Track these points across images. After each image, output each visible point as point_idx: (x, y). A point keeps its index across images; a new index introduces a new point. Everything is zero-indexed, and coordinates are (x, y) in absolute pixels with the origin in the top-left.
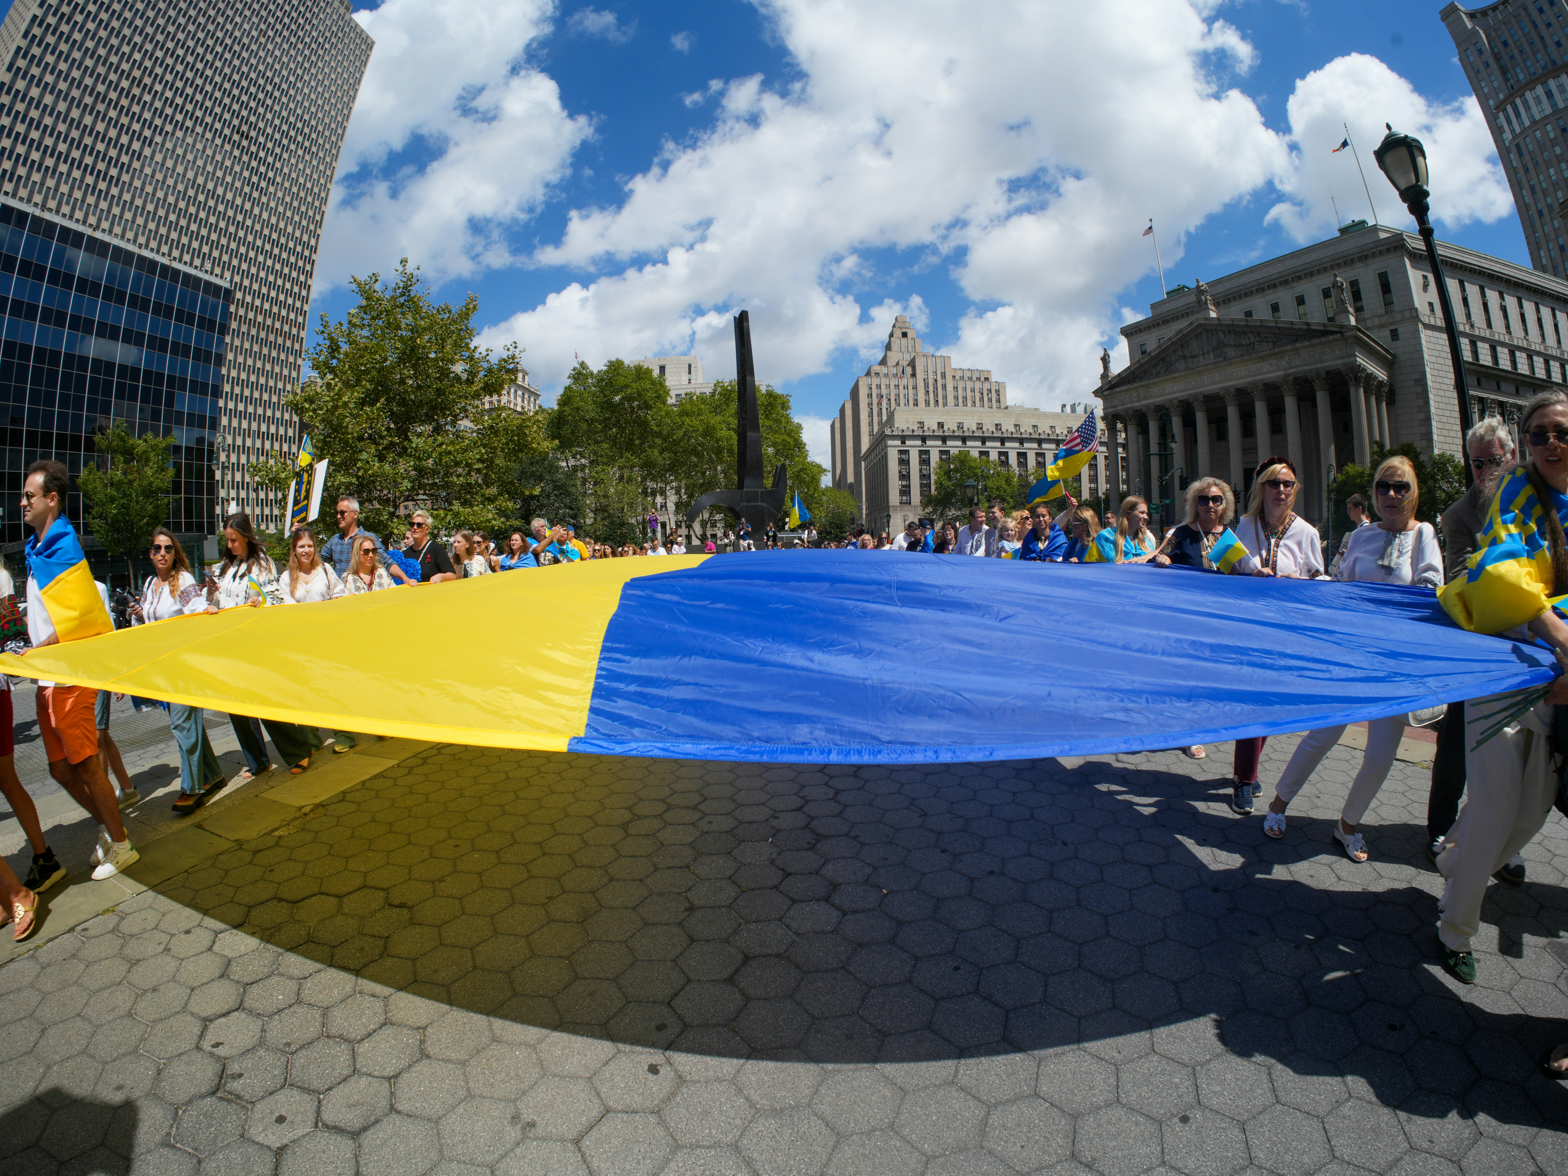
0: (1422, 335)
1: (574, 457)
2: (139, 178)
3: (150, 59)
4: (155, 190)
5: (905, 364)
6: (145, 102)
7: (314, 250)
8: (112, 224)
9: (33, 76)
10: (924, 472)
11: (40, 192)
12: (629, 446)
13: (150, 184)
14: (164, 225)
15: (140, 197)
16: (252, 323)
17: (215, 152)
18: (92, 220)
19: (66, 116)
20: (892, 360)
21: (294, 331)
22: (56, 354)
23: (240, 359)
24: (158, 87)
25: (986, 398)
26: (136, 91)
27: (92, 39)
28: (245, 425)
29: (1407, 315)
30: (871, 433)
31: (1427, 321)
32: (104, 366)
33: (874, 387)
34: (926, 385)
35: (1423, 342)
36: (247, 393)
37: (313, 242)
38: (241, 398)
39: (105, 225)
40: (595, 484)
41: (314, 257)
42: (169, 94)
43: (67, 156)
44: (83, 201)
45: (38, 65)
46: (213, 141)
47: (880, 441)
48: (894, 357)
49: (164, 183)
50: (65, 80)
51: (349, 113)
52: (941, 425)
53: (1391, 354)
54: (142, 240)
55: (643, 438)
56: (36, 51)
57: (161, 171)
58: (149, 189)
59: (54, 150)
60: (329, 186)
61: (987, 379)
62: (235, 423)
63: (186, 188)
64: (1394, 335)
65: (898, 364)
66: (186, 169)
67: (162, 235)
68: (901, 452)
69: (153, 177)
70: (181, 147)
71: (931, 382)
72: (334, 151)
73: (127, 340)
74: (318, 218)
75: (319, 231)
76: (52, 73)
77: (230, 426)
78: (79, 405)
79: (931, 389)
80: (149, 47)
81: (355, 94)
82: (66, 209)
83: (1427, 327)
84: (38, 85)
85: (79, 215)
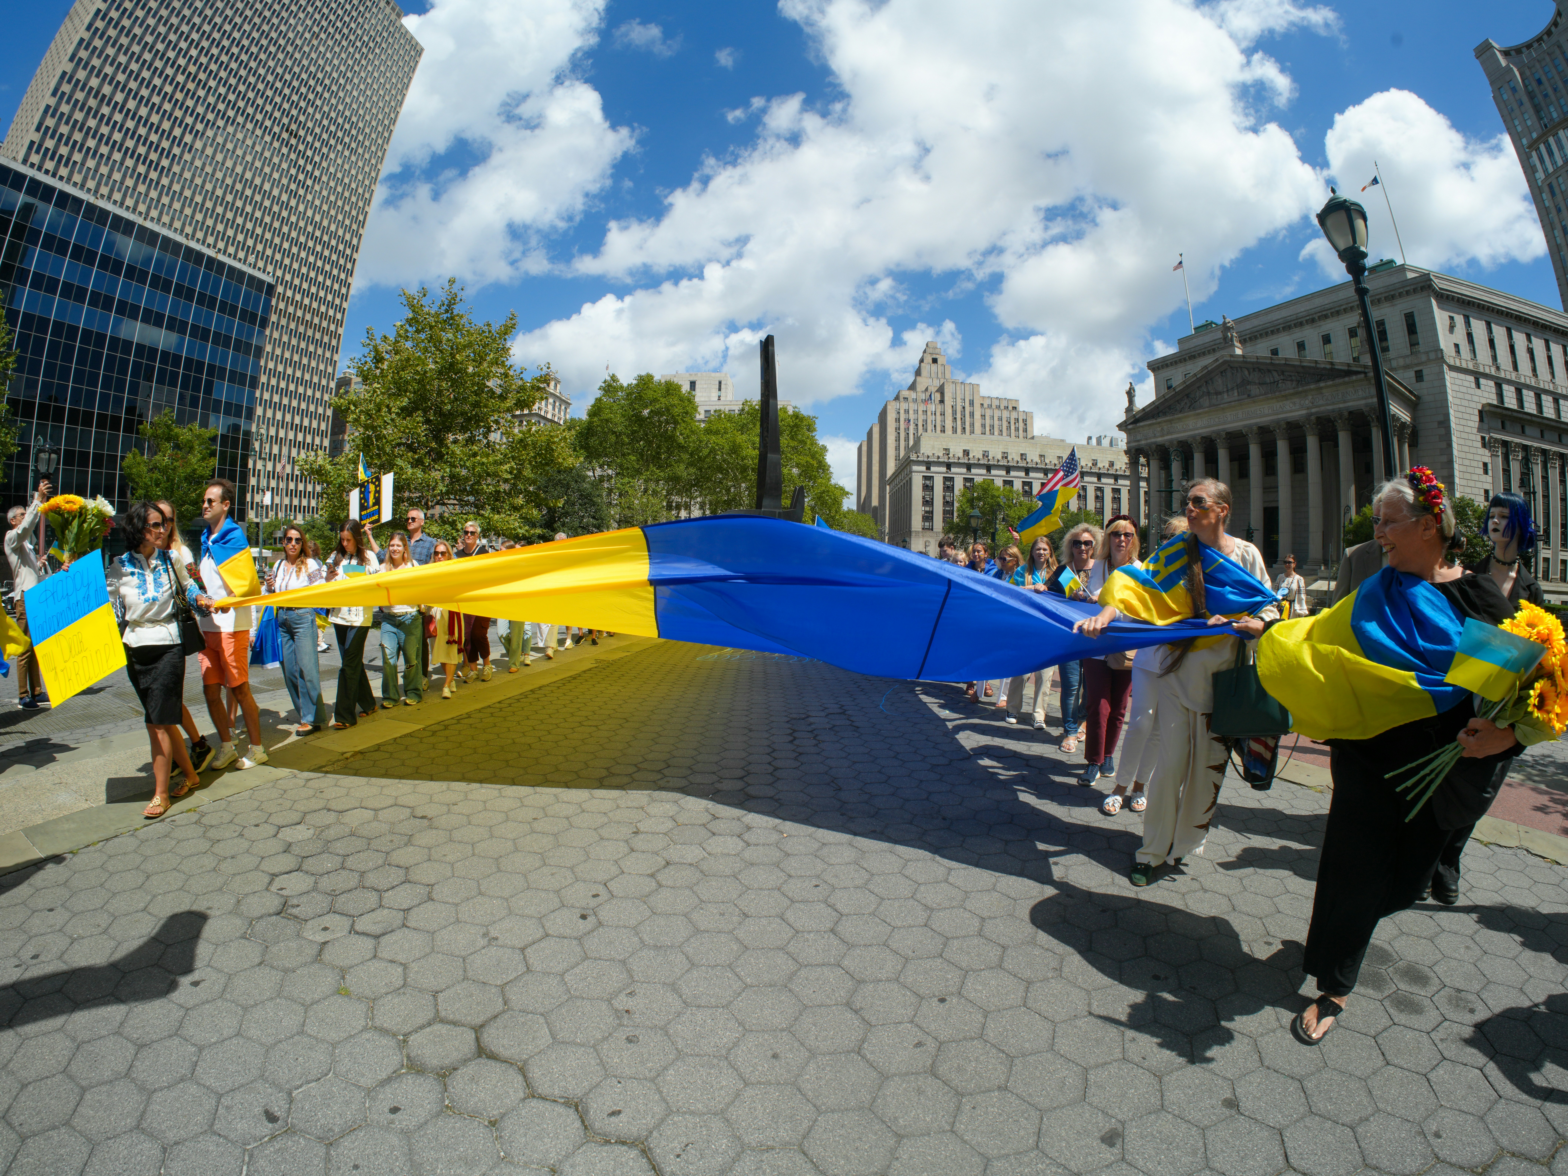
0: (1447, 377)
1: (601, 467)
2: (189, 170)
3: (206, 55)
4: (204, 182)
5: (934, 390)
6: (199, 97)
7: (356, 249)
8: (161, 213)
9: (94, 67)
10: (947, 499)
11: (93, 178)
12: (655, 459)
13: (200, 176)
14: (211, 217)
15: (189, 188)
16: (291, 317)
17: (264, 149)
18: (142, 208)
19: (123, 107)
20: (921, 386)
21: (332, 327)
22: (101, 337)
23: (278, 352)
24: (212, 83)
25: (1013, 427)
26: (191, 86)
27: (152, 34)
28: (279, 416)
29: (1432, 356)
30: (897, 458)
31: (1452, 363)
32: (147, 351)
33: (902, 412)
34: (954, 413)
35: (1448, 384)
36: (283, 385)
37: (355, 241)
38: (277, 389)
39: (154, 213)
40: (620, 495)
41: (355, 256)
42: (222, 90)
43: (121, 145)
44: (134, 189)
45: (99, 57)
46: (262, 138)
47: (905, 466)
48: (923, 382)
49: (213, 176)
50: (124, 72)
51: (396, 116)
52: (966, 453)
53: (1415, 396)
54: (189, 230)
55: (669, 452)
56: (98, 43)
57: (210, 164)
58: (198, 181)
59: (109, 138)
60: (373, 187)
61: (1014, 408)
62: (269, 413)
63: (234, 182)
64: (1419, 376)
65: (927, 390)
66: (235, 164)
67: (208, 227)
68: (925, 478)
69: (202, 170)
70: (231, 142)
71: (959, 409)
72: (380, 154)
73: (170, 328)
74: (361, 218)
75: (361, 231)
76: (111, 65)
77: (264, 416)
78: (120, 388)
79: (959, 416)
80: (205, 44)
81: (403, 99)
82: (117, 196)
83: (1453, 368)
84: (97, 76)
85: (129, 202)
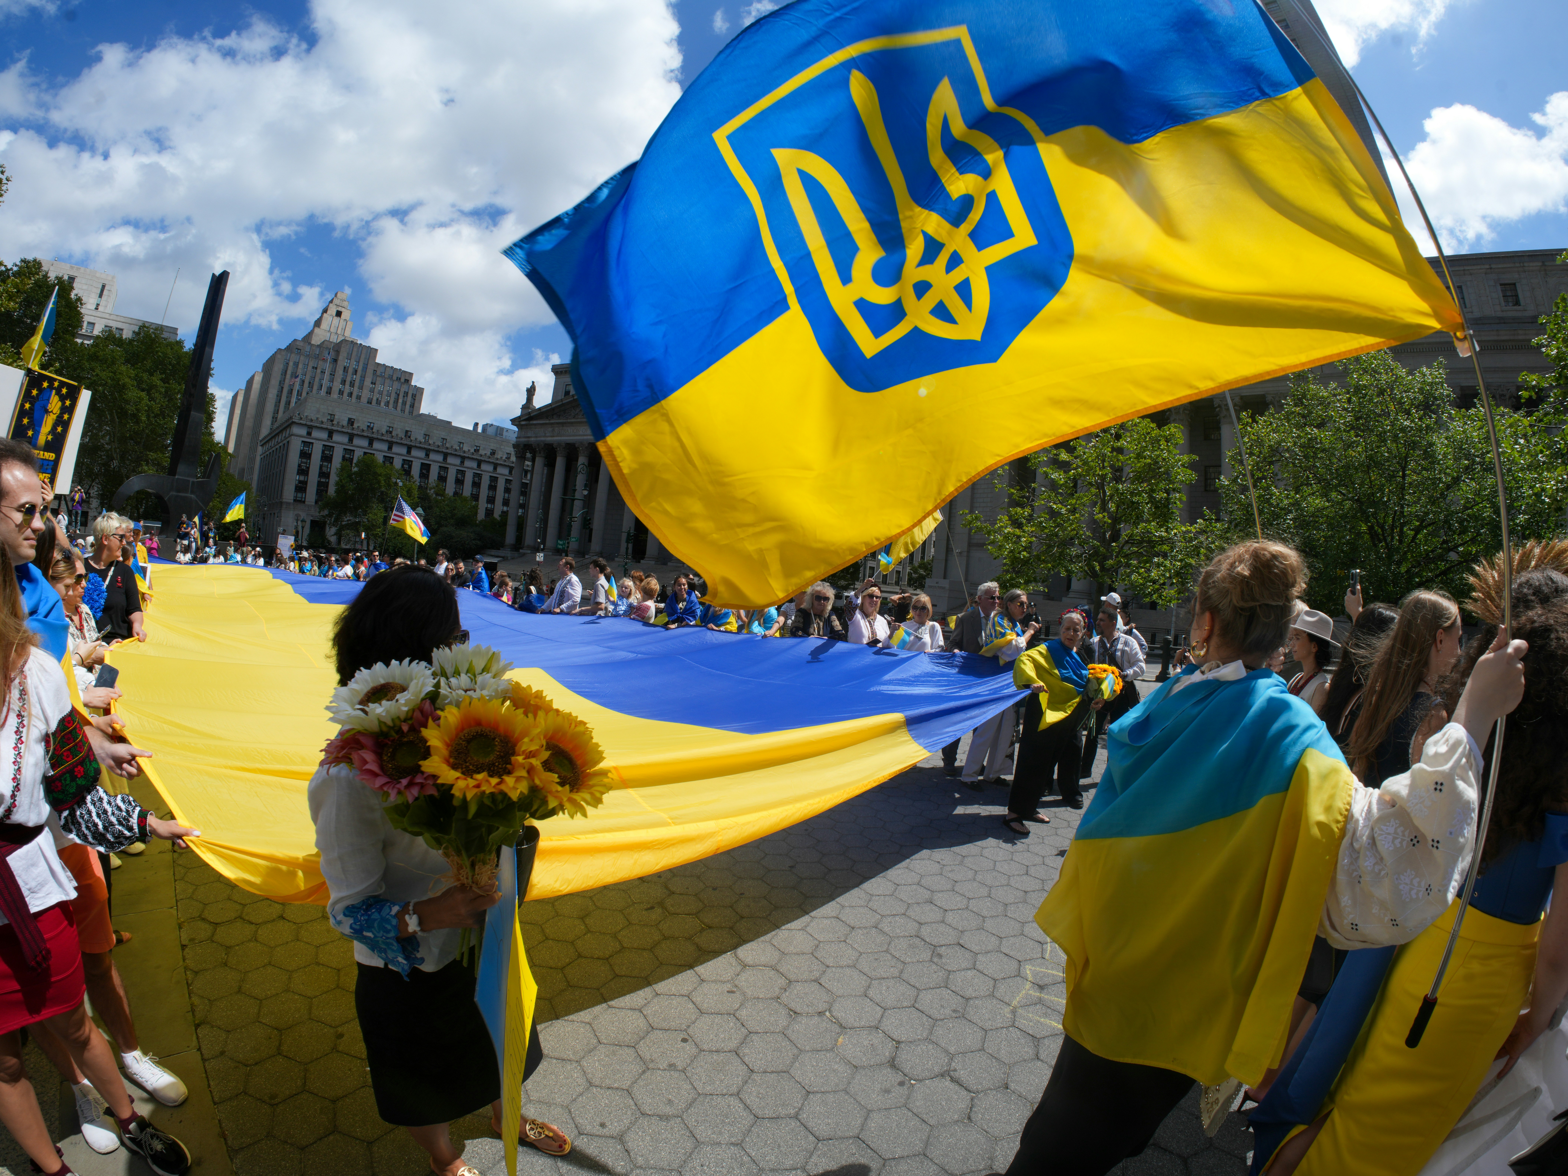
5: (330, 346)
10: (324, 469)
20: (317, 339)
25: (400, 401)
30: (275, 415)
33: (291, 364)
34: (345, 374)
47: (283, 427)
48: (320, 335)
52: (351, 421)
61: (407, 381)
65: (322, 344)
68: (304, 443)
71: (351, 371)
79: (349, 379)
